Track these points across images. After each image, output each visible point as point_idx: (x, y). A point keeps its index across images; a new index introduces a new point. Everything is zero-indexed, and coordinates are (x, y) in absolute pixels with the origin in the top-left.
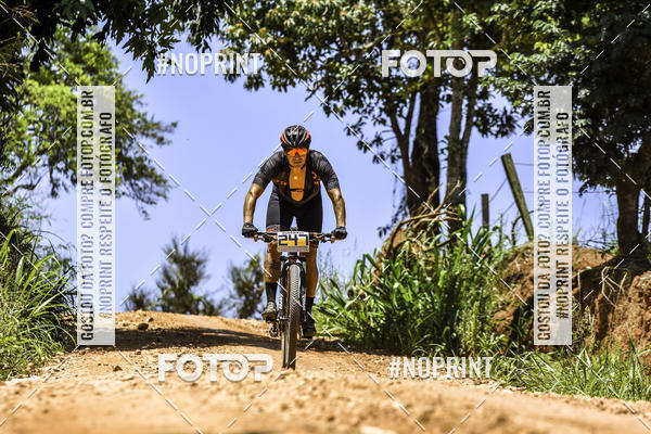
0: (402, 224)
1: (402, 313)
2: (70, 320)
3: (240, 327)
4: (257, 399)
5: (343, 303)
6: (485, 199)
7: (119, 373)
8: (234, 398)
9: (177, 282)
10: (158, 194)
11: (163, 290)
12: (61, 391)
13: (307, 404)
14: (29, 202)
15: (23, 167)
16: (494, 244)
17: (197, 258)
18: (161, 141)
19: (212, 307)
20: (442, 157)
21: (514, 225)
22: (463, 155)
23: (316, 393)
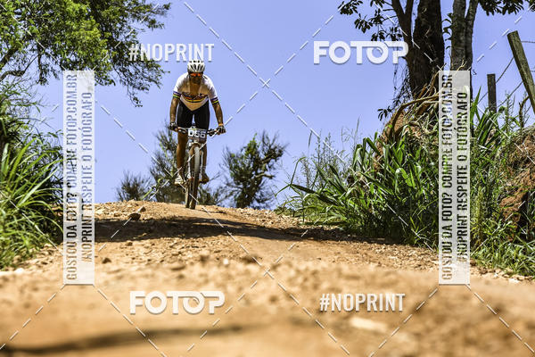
0: (403, 107)
1: (404, 200)
2: (59, 211)
3: (235, 216)
4: (246, 290)
5: (342, 190)
6: (492, 80)
7: (108, 264)
8: (222, 290)
9: (171, 170)
10: (150, 80)
11: (157, 178)
12: (45, 285)
13: (297, 296)
14: (16, 88)
15: (11, 53)
16: (501, 126)
18: (152, 24)
19: (208, 195)
20: (446, 36)
21: (522, 106)
22: (469, 34)
23: (307, 284)
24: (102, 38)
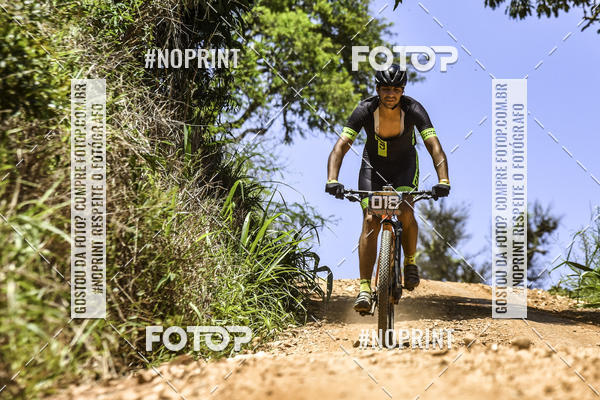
2: (304, 287)
4: (518, 379)
7: (359, 349)
8: (490, 378)
9: (431, 243)
12: (289, 370)
13: (576, 387)
14: (258, 149)
15: (253, 108)
17: (455, 215)
19: (473, 272)
23: (588, 373)
24: (356, 92)
